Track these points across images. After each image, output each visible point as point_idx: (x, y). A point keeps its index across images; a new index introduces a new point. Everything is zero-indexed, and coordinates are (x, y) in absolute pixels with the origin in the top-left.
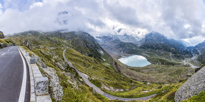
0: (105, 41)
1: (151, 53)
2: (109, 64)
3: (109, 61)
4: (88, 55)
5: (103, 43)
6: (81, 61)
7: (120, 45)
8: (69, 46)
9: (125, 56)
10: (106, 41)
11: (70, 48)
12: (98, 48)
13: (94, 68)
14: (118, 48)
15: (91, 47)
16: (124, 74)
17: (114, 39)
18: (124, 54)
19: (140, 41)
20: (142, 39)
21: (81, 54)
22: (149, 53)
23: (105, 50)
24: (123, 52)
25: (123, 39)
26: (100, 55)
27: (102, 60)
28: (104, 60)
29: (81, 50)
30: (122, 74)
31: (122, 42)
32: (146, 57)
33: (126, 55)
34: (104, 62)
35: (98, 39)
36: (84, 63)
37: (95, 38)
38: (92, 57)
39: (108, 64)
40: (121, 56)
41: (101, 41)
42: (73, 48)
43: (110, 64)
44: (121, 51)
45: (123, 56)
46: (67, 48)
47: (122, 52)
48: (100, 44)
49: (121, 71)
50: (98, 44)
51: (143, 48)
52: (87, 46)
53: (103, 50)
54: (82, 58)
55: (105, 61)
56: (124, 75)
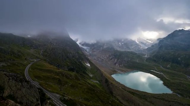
0: (93, 50)
1: (173, 72)
2: (97, 82)
3: (97, 77)
4: (67, 70)
5: (91, 52)
6: (54, 78)
7: (114, 55)
8: (38, 58)
9: (122, 71)
10: (95, 50)
11: (40, 61)
12: (82, 60)
13: (72, 86)
14: (111, 59)
15: (73, 59)
16: (118, 97)
17: (105, 47)
18: (121, 69)
19: (149, 49)
20: (153, 46)
21: (57, 69)
22: (168, 70)
23: (93, 62)
24: (119, 65)
25: (119, 46)
26: (85, 68)
27: (88, 75)
28: (91, 76)
29: (57, 63)
30: (115, 97)
31: (117, 50)
32: (161, 78)
33: (123, 69)
34: (91, 78)
35: (85, 48)
36: (59, 80)
37: (80, 46)
38: (73, 71)
39: (95, 81)
40: (115, 71)
41: (88, 50)
42: (45, 60)
43: (99, 81)
44: (115, 64)
45: (119, 71)
46: (33, 61)
47: (117, 65)
48: (87, 53)
49: (114, 92)
50: (83, 54)
51: (155, 61)
52: (68, 57)
53: (90, 63)
54: (57, 74)
55: (93, 77)
56: (118, 100)
